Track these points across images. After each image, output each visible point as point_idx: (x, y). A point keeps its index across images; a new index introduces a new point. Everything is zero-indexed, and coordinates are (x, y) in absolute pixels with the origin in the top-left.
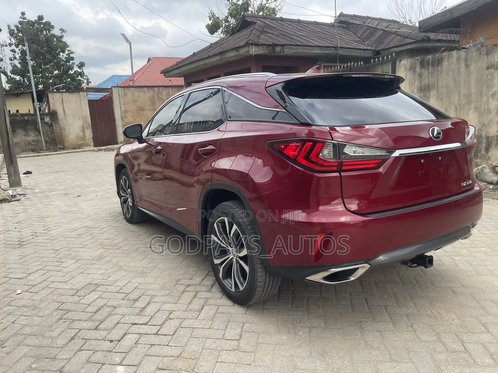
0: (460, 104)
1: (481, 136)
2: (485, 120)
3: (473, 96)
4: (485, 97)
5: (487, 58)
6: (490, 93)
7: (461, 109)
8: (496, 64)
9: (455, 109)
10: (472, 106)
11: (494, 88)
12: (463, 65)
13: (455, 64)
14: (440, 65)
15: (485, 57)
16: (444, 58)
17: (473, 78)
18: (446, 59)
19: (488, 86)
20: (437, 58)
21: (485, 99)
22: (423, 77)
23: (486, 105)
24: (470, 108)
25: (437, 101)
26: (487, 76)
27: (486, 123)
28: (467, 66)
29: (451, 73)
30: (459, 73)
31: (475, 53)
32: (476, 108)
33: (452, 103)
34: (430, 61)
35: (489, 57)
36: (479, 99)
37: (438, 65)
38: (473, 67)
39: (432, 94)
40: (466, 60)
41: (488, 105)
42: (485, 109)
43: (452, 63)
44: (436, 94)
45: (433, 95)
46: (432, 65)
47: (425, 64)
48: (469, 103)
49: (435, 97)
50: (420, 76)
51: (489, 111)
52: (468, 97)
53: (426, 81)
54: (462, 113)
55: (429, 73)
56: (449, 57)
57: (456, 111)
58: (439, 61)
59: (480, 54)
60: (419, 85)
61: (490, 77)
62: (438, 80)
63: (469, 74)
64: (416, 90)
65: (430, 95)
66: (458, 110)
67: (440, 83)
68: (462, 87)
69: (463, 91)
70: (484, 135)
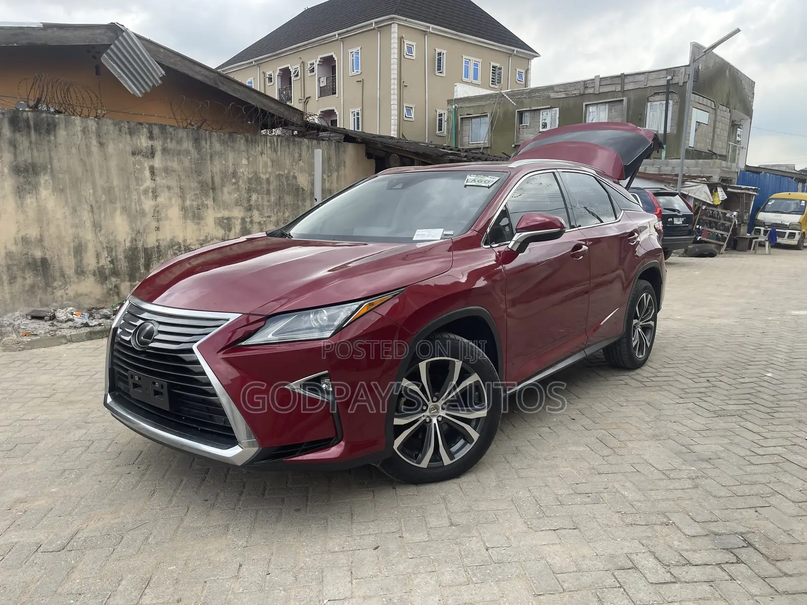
0: (97, 202)
1: (136, 248)
2: (139, 225)
3: (117, 190)
4: (135, 193)
5: (131, 140)
6: (141, 188)
7: (99, 208)
8: (145, 151)
9: (89, 208)
10: (118, 205)
11: (145, 182)
12: (94, 142)
13: (80, 137)
14: (53, 133)
15: (128, 136)
16: (59, 122)
17: (113, 163)
18: (62, 126)
19: (137, 179)
20: (45, 120)
21: (135, 197)
22: (21, 148)
23: (137, 205)
24: (115, 209)
25: (55, 194)
26: (134, 165)
27: (141, 230)
28: (101, 144)
29: (74, 150)
30: (89, 153)
31: (111, 128)
32: (124, 209)
33: (83, 198)
34: (32, 123)
35: (134, 138)
36: (126, 196)
37: (48, 132)
38: (111, 148)
39: (42, 182)
40: (99, 136)
41: (140, 205)
42: (137, 211)
43: (74, 135)
44: (51, 182)
45: (45, 183)
46: (35, 130)
47: (21, 124)
48: (112, 201)
49: (50, 187)
50: (13, 144)
51: (143, 213)
52: (109, 191)
53: (26, 157)
54: (103, 215)
55: (31, 142)
56: (68, 123)
57: (92, 211)
58: (48, 125)
59: (120, 130)
60: (13, 160)
61: (139, 167)
62: (51, 158)
63: (106, 158)
64: (6, 170)
65: (39, 182)
66: (95, 210)
67: (56, 164)
68: (97, 175)
69: (100, 182)
70: (140, 246)
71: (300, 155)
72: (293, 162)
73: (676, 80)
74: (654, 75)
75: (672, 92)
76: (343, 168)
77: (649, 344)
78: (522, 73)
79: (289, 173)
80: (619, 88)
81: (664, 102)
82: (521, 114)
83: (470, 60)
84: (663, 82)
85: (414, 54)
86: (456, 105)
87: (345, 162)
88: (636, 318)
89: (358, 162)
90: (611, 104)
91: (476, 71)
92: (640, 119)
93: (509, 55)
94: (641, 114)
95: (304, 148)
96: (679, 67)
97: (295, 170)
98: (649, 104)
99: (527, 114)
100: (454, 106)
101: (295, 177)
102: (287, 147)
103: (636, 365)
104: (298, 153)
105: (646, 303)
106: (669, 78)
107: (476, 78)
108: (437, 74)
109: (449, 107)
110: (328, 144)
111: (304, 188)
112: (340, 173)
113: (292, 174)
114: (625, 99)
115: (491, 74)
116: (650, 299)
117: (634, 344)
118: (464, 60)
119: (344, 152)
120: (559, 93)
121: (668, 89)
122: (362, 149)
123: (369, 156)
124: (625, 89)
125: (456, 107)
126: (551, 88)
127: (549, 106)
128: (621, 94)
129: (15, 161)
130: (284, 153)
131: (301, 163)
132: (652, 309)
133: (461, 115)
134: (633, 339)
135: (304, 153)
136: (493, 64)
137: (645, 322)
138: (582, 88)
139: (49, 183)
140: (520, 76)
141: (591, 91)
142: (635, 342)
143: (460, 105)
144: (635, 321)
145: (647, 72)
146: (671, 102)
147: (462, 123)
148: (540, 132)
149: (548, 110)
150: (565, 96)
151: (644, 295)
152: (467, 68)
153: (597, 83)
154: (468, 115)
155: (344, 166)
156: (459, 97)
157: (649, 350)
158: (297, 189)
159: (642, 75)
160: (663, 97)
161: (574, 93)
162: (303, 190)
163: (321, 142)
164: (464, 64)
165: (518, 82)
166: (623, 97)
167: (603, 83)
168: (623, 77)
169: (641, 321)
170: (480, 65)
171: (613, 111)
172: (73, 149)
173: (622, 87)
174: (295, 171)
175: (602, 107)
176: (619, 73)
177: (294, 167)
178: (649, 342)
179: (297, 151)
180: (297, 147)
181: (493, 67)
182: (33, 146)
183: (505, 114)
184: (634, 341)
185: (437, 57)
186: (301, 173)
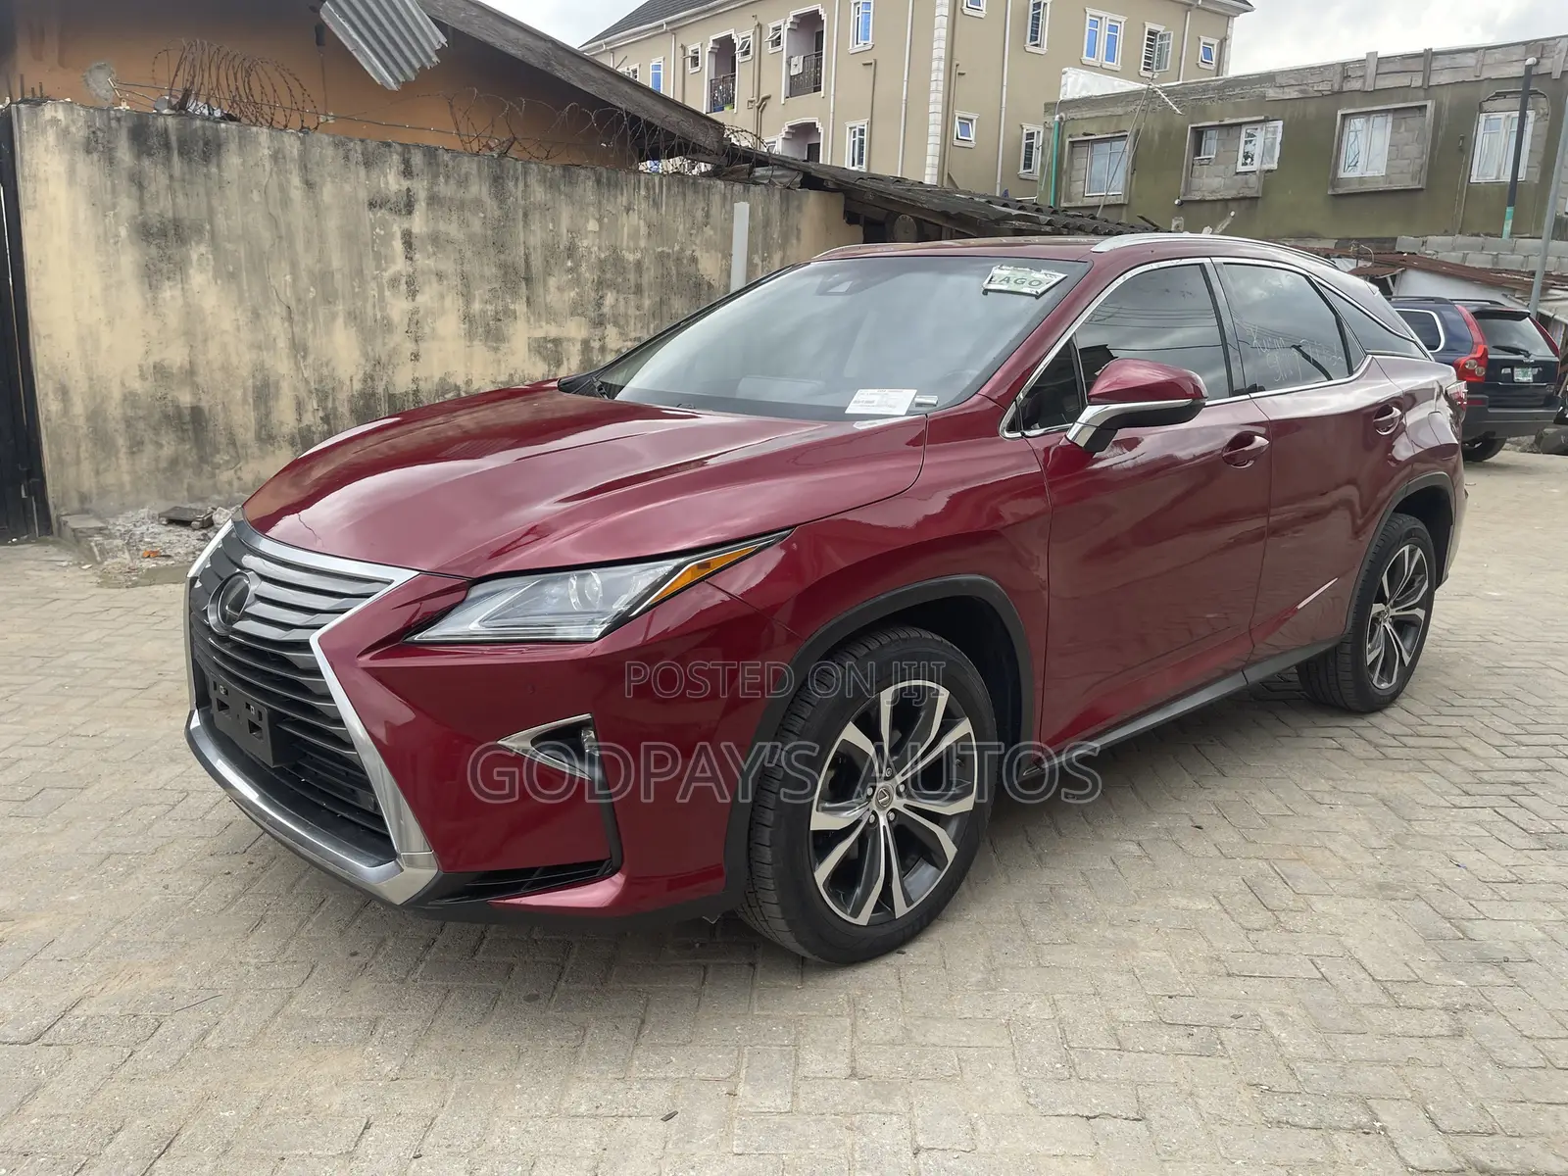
0: (299, 300)
1: (373, 394)
2: (380, 350)
3: (338, 276)
4: (373, 284)
5: (368, 177)
6: (387, 275)
7: (304, 314)
8: (393, 199)
9: (284, 314)
10: (340, 307)
11: (394, 262)
12: (296, 180)
13: (268, 168)
14: (214, 161)
15: (362, 172)
16: (227, 138)
17: (332, 223)
18: (233, 146)
19: (378, 256)
20: (200, 133)
21: (373, 291)
22: (153, 188)
23: (377, 308)
24: (334, 316)
25: (219, 282)
26: (373, 228)
27: (383, 358)
28: (309, 185)
29: (256, 196)
30: (285, 202)
31: (330, 151)
32: (353, 317)
33: (272, 293)
34: (173, 139)
35: (374, 174)
36: (357, 290)
37: (206, 158)
38: (327, 193)
39: (194, 257)
40: (304, 167)
41: (382, 309)
42: (376, 321)
43: (257, 165)
44: (210, 256)
45: (198, 260)
46: (181, 154)
47: (154, 141)
48: (328, 298)
49: (210, 268)
50: (138, 181)
51: (388, 326)
52: (323, 278)
53: (163, 206)
54: (310, 326)
55: (171, 177)
56: (244, 141)
57: (290, 319)
58: (206, 144)
59: (347, 158)
60: (137, 212)
61: (382, 233)
62: (211, 211)
63: (318, 211)
64: (123, 232)
65: (188, 257)
66: (296, 318)
67: (220, 220)
68: (300, 246)
69: (306, 261)
70: (380, 390)
71: (707, 215)
72: (692, 228)
73: (1546, 66)
74: (1498, 55)
75: (1535, 92)
76: (794, 241)
77: (1407, 659)
78: (1213, 45)
79: (682, 250)
80: (1418, 82)
81: (1517, 114)
82: (1199, 133)
83: (1101, 18)
84: (1517, 70)
85: (983, 7)
86: (1063, 114)
87: (799, 230)
88: (1381, 599)
89: (827, 229)
90: (1398, 116)
91: (1112, 40)
92: (1461, 150)
93: (1187, 8)
94: (1462, 138)
95: (716, 199)
96: (1554, 38)
97: (695, 244)
98: (1483, 117)
99: (1210, 133)
100: (1057, 116)
101: (694, 260)
102: (680, 198)
103: (1372, 704)
104: (703, 209)
105: (1409, 568)
106: (1530, 61)
107: (1110, 57)
108: (1028, 49)
109: (1049, 119)
110: (765, 193)
111: (712, 282)
112: (788, 253)
113: (688, 253)
114: (1429, 103)
115: (1145, 48)
116: (1420, 560)
117: (1370, 659)
118: (1088, 18)
119: (799, 208)
120: (1286, 89)
121: (1527, 85)
122: (837, 203)
123: (851, 218)
124: (1431, 84)
125: (1061, 118)
126: (1269, 78)
127: (1263, 118)
128: (1422, 93)
129: (141, 214)
130: (675, 210)
131: (709, 231)
132: (1422, 582)
133: (1070, 136)
134: (1369, 646)
135: (715, 211)
136: (1149, 26)
137: (1404, 610)
138: (1337, 79)
139: (208, 259)
140: (1208, 52)
141: (1356, 85)
142: (1373, 654)
143: (1073, 114)
144: (1377, 608)
145: (1482, 48)
146: (1531, 114)
147: (1071, 152)
148: (1237, 173)
149: (1259, 126)
150: (1300, 96)
151: (1406, 549)
152: (1093, 35)
153: (1372, 69)
154: (1085, 135)
155: (798, 239)
156: (1069, 97)
157: (1407, 672)
158: (698, 285)
159: (1471, 54)
160: (1516, 103)
161: (1320, 89)
162: (710, 286)
163: (752, 187)
164: (1087, 28)
165: (1202, 65)
166: (1426, 99)
167: (1384, 69)
168: (1429, 56)
169: (1392, 607)
170: (1121, 29)
171: (1403, 129)
172: (255, 192)
173: (1426, 78)
174: (694, 247)
175: (1379, 120)
176: (1419, 49)
177: (693, 238)
178: (1409, 653)
179: (701, 204)
180: (701, 198)
181: (1150, 33)
182: (177, 185)
183: (1165, 134)
184: (1371, 651)
185: (1031, 12)
186: (707, 252)
